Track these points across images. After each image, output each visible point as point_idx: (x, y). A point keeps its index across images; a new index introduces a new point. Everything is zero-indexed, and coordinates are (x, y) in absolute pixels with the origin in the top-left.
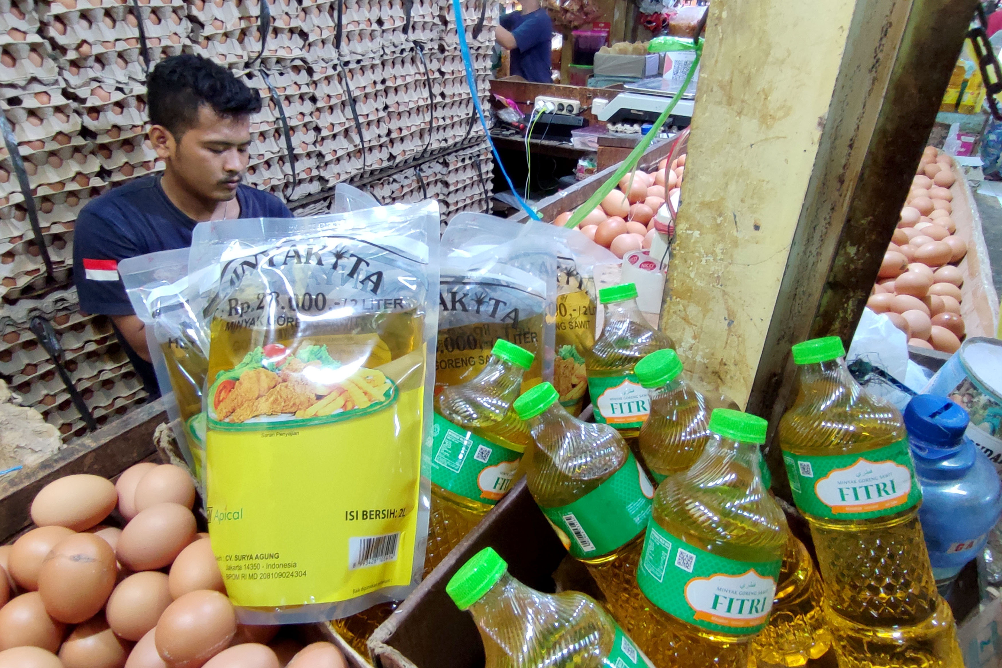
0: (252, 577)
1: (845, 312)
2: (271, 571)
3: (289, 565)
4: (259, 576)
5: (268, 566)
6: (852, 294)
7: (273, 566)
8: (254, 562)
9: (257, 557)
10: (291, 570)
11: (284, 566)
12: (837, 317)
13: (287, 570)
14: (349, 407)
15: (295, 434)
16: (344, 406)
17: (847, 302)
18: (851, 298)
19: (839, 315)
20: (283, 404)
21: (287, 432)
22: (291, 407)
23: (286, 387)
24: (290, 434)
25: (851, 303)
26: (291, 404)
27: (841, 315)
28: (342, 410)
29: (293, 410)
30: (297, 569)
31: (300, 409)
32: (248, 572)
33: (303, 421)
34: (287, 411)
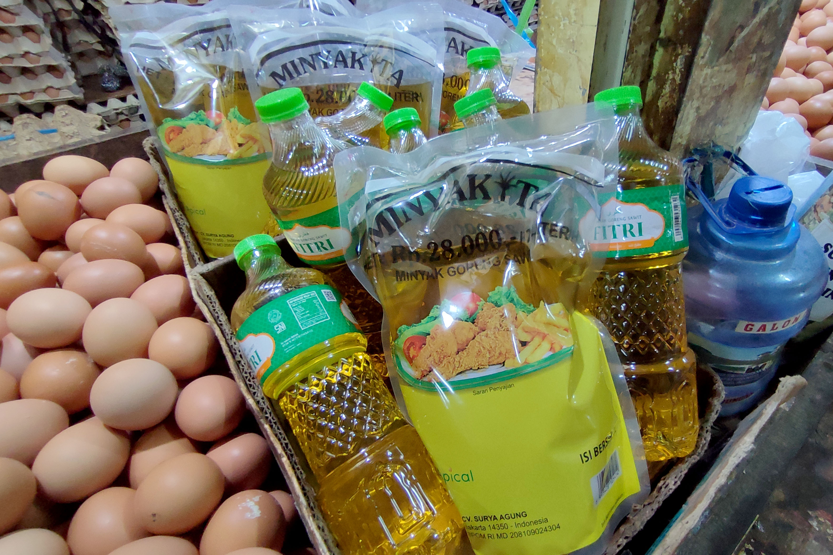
0: (500, 536)
1: (674, 72)
2: (522, 529)
3: (540, 522)
4: (509, 536)
5: (517, 525)
6: (680, 52)
7: (524, 524)
8: (499, 522)
9: (502, 517)
10: (543, 525)
11: (535, 523)
12: (666, 80)
13: (539, 526)
14: (557, 349)
15: (510, 386)
16: (552, 349)
17: (675, 61)
18: (679, 55)
19: (668, 77)
20: (488, 355)
21: (502, 385)
22: (498, 357)
23: (487, 336)
24: (505, 387)
25: (679, 61)
26: (497, 354)
27: (671, 77)
28: (551, 353)
29: (501, 360)
30: (550, 523)
31: (508, 358)
32: (494, 532)
33: (515, 370)
34: (495, 362)
